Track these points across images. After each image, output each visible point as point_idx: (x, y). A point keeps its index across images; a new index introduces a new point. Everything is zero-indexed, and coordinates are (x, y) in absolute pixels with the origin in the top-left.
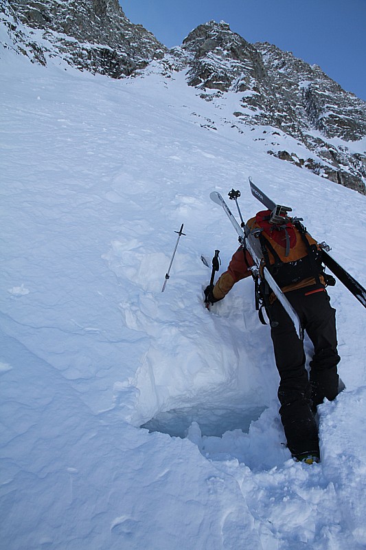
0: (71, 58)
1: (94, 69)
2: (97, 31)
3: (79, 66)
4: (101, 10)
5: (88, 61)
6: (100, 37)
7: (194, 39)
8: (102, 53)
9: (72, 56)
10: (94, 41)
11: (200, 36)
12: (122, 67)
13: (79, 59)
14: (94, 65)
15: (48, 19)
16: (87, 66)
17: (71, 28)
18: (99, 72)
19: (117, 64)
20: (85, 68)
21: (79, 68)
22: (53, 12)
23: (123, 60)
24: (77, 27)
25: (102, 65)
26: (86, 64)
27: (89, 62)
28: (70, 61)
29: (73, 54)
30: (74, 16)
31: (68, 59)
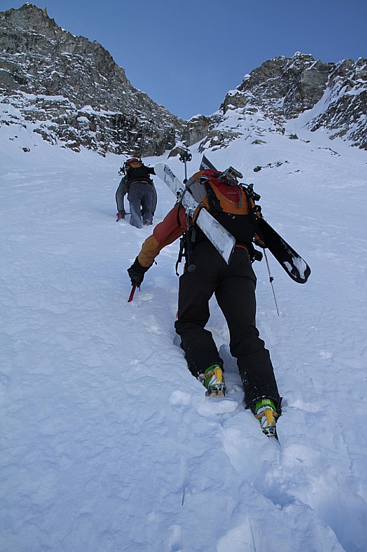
0: (51, 128)
1: (102, 146)
2: (104, 93)
3: (70, 142)
4: (107, 68)
5: (90, 132)
6: (109, 101)
7: (263, 80)
8: (114, 122)
9: (55, 124)
10: (100, 107)
11: (271, 75)
12: (147, 140)
13: (71, 129)
14: (103, 140)
15: (22, 81)
16: (88, 142)
17: (60, 89)
18: (111, 150)
19: (140, 136)
20: (84, 144)
21: (71, 146)
22: (31, 71)
23: (147, 130)
24: (72, 88)
25: (116, 139)
26: (86, 137)
27: (93, 134)
28: (48, 132)
29: (58, 122)
30: (66, 73)
31: (45, 130)
